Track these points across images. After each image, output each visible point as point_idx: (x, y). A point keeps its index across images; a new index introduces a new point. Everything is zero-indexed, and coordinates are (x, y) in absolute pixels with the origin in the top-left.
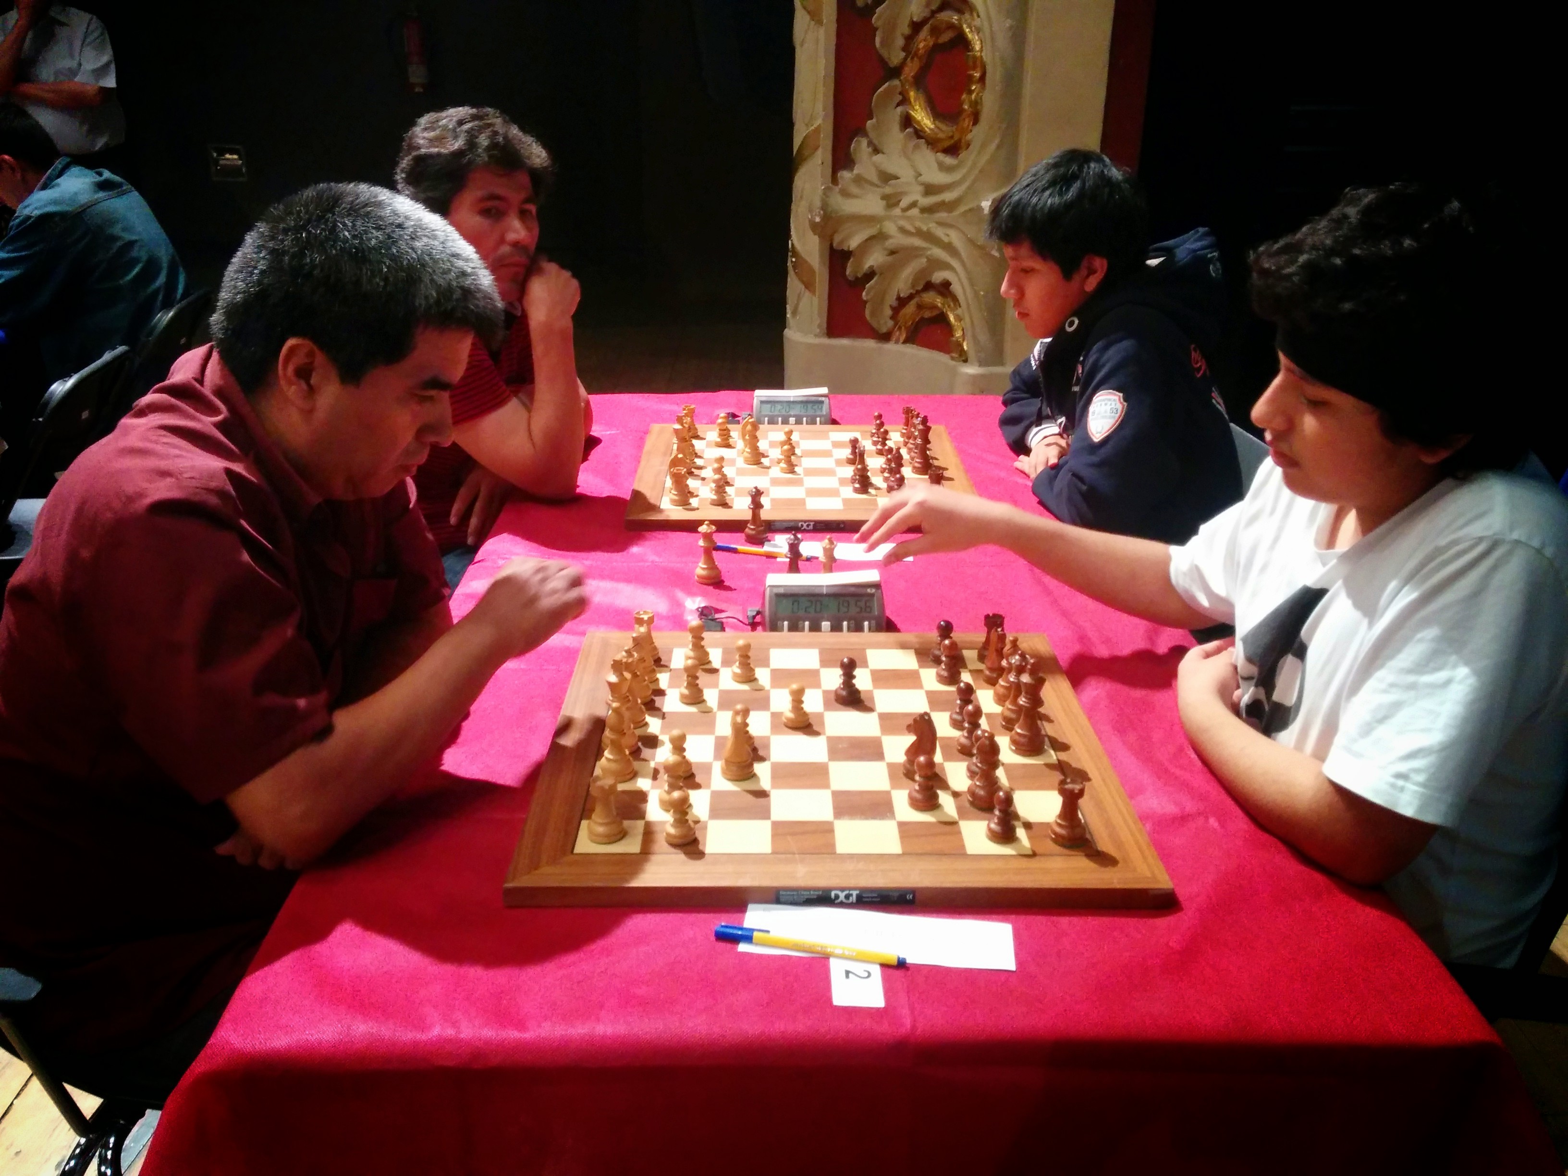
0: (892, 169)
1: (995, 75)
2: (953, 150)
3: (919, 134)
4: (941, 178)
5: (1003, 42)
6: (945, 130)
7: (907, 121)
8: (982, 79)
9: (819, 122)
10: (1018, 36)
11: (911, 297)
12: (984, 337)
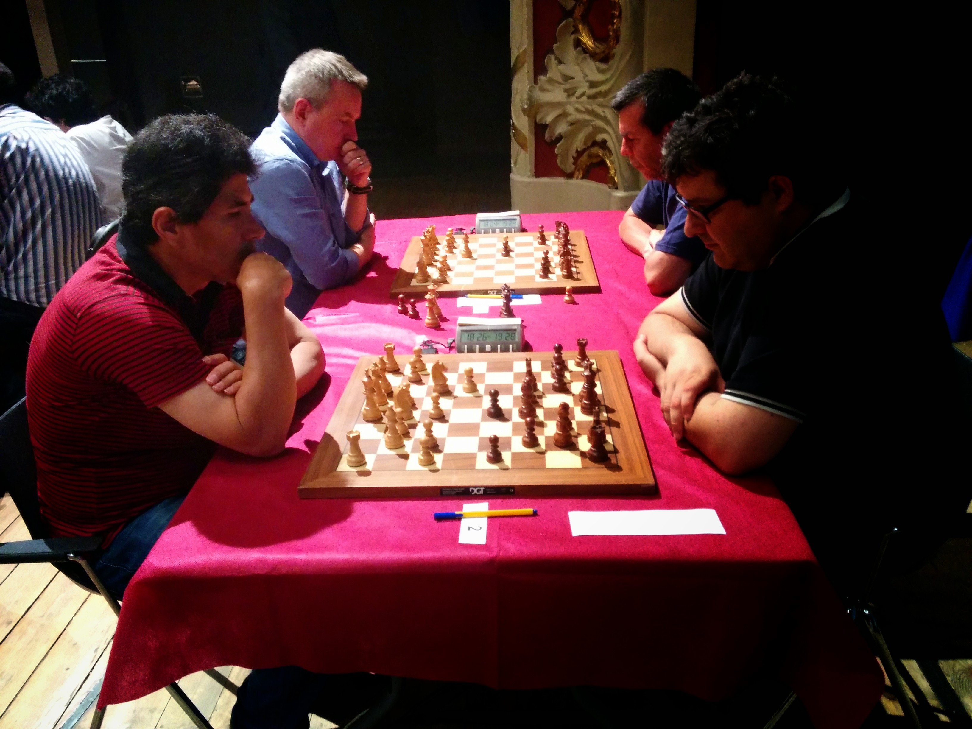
0: (569, 73)
1: (627, 13)
2: (605, 58)
3: (585, 50)
4: (600, 77)
6: (601, 48)
7: (578, 43)
8: (620, 16)
9: (525, 47)
11: (584, 151)
12: (627, 173)
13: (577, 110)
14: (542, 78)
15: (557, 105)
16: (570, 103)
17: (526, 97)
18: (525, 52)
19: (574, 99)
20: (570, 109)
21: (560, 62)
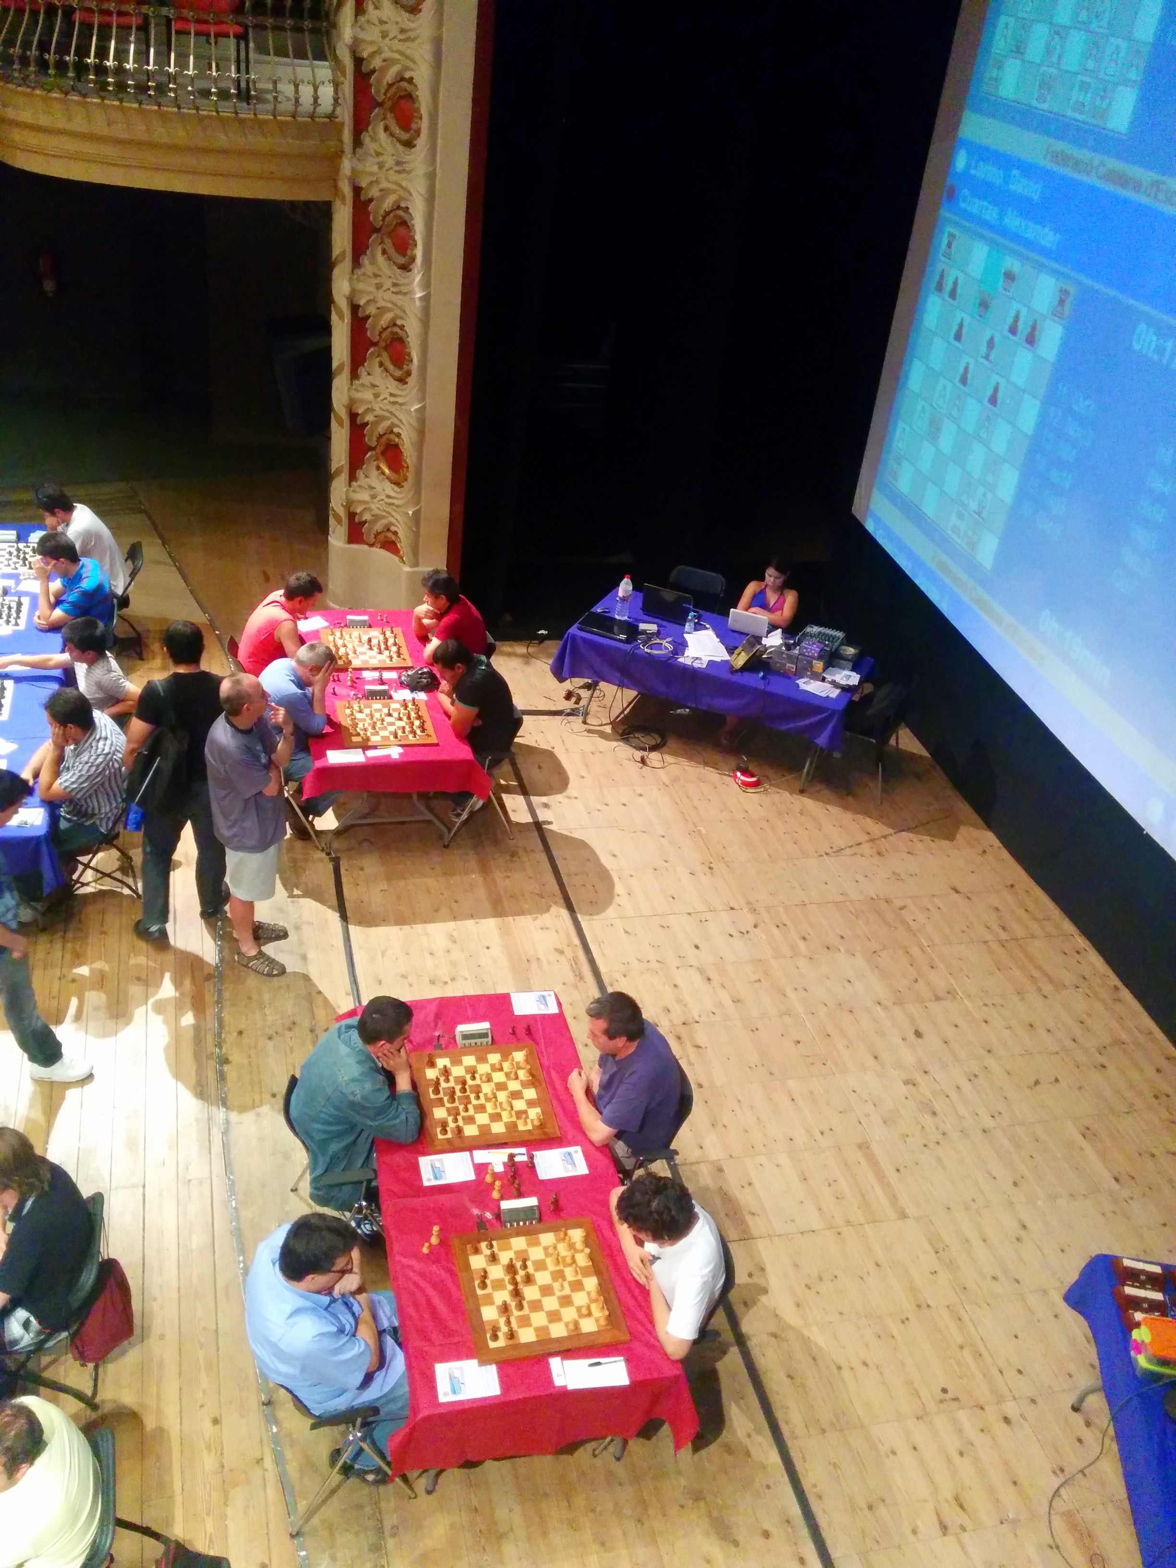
0: (373, 485)
1: (411, 469)
2: (397, 484)
3: (383, 473)
4: (393, 494)
5: (415, 460)
6: (394, 476)
7: (378, 468)
8: (408, 467)
9: (343, 463)
10: (420, 458)
11: (381, 533)
12: (412, 558)
13: (378, 509)
14: (354, 484)
15: (365, 502)
16: (373, 503)
17: (344, 497)
18: (342, 466)
19: (375, 500)
20: (373, 506)
21: (366, 477)
